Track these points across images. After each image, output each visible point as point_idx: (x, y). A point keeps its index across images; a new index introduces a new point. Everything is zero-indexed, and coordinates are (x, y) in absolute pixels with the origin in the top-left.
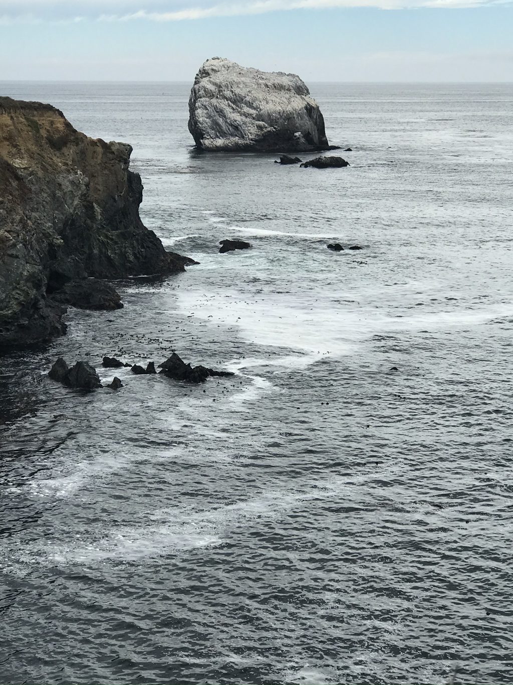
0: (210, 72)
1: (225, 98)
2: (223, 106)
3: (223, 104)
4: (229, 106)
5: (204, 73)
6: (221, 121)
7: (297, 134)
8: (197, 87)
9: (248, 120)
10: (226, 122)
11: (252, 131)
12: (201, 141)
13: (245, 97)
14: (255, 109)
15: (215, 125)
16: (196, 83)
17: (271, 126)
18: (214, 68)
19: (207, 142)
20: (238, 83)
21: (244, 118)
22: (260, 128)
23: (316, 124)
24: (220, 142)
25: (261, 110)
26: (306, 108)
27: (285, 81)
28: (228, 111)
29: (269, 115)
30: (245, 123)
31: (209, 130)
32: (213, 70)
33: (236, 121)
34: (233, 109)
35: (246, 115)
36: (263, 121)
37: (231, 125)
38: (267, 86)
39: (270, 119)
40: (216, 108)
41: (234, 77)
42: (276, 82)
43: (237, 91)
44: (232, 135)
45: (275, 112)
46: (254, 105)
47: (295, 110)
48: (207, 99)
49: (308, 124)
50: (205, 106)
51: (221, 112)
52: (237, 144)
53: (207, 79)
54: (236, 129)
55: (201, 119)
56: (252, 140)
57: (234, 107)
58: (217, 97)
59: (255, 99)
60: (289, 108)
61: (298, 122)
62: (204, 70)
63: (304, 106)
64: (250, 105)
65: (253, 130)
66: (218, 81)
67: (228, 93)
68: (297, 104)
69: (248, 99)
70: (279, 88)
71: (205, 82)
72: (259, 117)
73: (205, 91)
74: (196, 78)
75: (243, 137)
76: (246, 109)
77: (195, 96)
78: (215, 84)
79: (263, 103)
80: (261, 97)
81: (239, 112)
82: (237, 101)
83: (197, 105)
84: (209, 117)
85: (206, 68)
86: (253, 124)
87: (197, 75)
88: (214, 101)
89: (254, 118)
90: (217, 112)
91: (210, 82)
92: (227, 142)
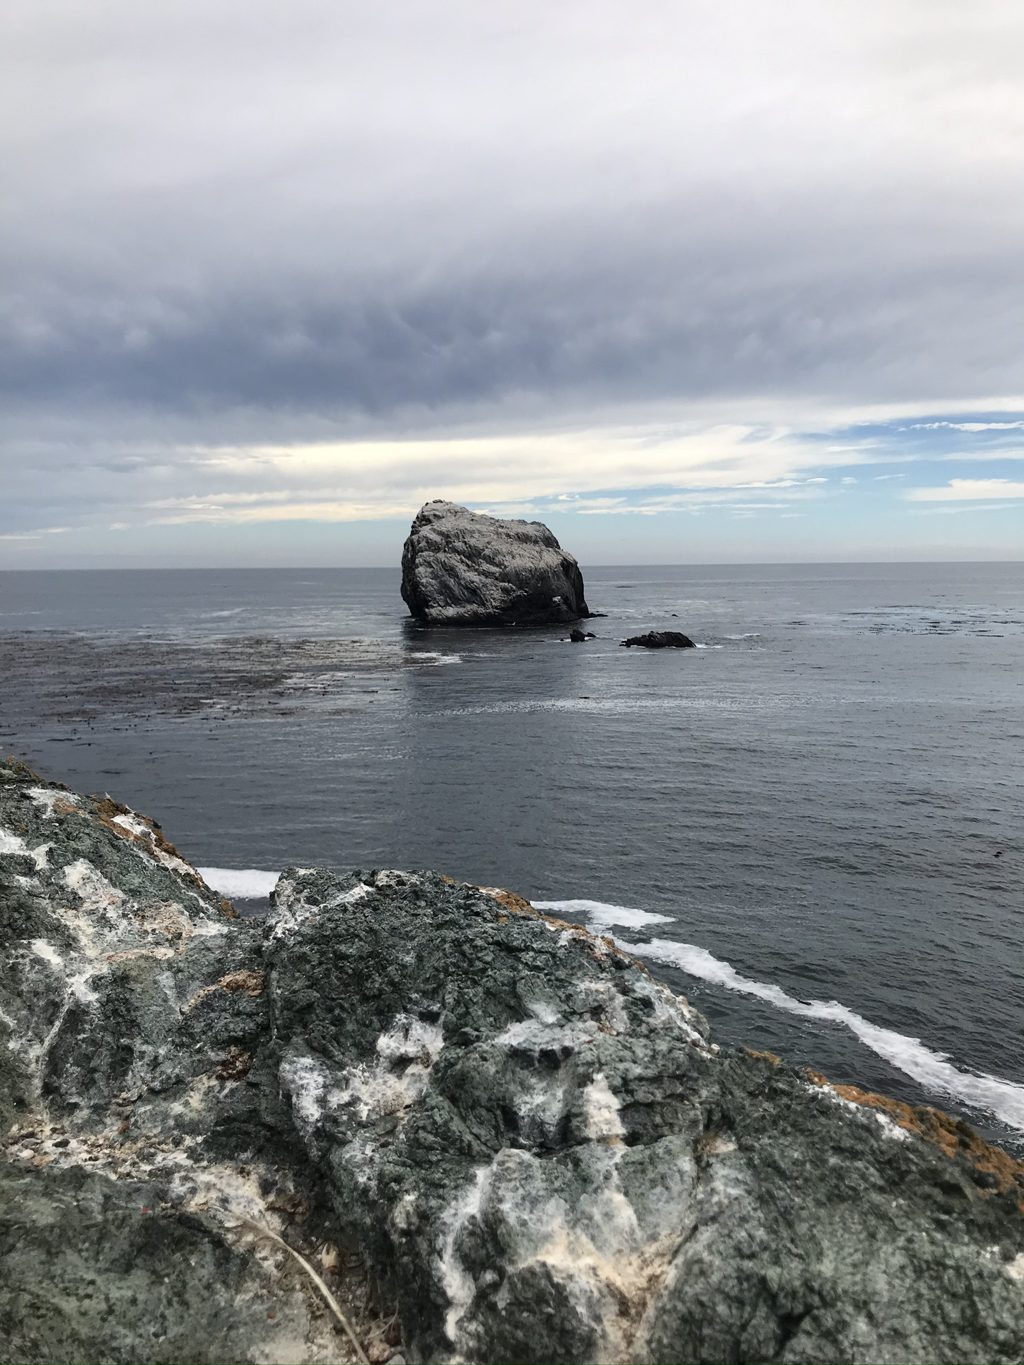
0: (431, 518)
1: (455, 551)
2: (453, 562)
3: (454, 560)
4: (462, 562)
5: (423, 519)
6: (452, 582)
7: (557, 599)
8: (415, 537)
9: (489, 581)
10: (460, 584)
11: (495, 595)
12: (427, 610)
13: (483, 550)
14: (497, 566)
15: (445, 589)
16: (413, 533)
17: (521, 588)
18: (437, 513)
19: (434, 611)
20: (472, 532)
21: (483, 578)
22: (505, 591)
23: (574, 586)
24: (451, 611)
25: (506, 567)
26: (562, 564)
27: (531, 531)
28: (461, 568)
29: (517, 574)
30: (485, 585)
31: (436, 596)
32: (435, 515)
33: (473, 582)
34: (468, 565)
35: (486, 574)
36: (509, 582)
37: (467, 588)
38: (508, 535)
39: (517, 578)
40: (444, 565)
41: (464, 524)
42: (520, 531)
43: (472, 542)
44: (470, 602)
45: (525, 570)
46: (497, 560)
47: (550, 567)
48: (432, 554)
49: (564, 584)
50: (429, 563)
51: (451, 571)
52: (475, 613)
53: (429, 527)
54: (474, 593)
55: (424, 581)
56: (496, 608)
57: (469, 563)
58: (445, 551)
59: (497, 553)
60: (542, 565)
61: (555, 583)
62: (424, 516)
63: (559, 561)
64: (490, 560)
65: (497, 594)
66: (444, 529)
67: (459, 545)
68: (550, 559)
69: (487, 552)
70: (524, 539)
71: (426, 531)
72: (504, 577)
73: (427, 542)
74: (413, 527)
75: (484, 605)
76: (486, 566)
77: (412, 549)
78: (440, 533)
79: (508, 558)
80: (504, 550)
81: (476, 570)
82: (473, 555)
83: (417, 561)
84: (435, 576)
85: (426, 513)
86: (496, 586)
87: (414, 522)
88: (441, 556)
89: (497, 579)
90: (446, 570)
91: (434, 530)
92: (461, 610)
